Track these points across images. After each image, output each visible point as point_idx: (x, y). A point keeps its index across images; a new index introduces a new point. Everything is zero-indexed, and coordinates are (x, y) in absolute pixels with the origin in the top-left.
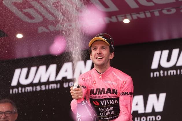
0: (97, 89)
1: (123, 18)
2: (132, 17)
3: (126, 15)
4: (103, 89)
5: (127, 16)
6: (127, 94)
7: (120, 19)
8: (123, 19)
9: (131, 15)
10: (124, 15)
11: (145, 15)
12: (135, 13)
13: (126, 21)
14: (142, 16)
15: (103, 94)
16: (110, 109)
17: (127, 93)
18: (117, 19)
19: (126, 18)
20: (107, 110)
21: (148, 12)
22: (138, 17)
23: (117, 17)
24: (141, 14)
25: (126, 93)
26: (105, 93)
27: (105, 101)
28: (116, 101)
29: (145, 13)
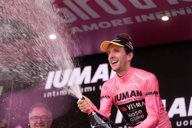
0: (121, 94)
1: (162, 15)
2: (171, 14)
3: (165, 11)
4: (127, 93)
5: (166, 14)
6: (152, 94)
7: (158, 16)
8: (162, 17)
9: (170, 12)
10: (162, 12)
11: (186, 12)
12: (174, 10)
13: (165, 18)
14: (182, 12)
15: (128, 98)
16: (138, 112)
17: (152, 92)
18: (155, 17)
19: (164, 15)
20: (135, 114)
21: (189, 8)
22: (178, 14)
23: (154, 15)
24: (181, 11)
25: (150, 92)
26: (130, 96)
27: (131, 105)
28: (142, 104)
29: (185, 9)
